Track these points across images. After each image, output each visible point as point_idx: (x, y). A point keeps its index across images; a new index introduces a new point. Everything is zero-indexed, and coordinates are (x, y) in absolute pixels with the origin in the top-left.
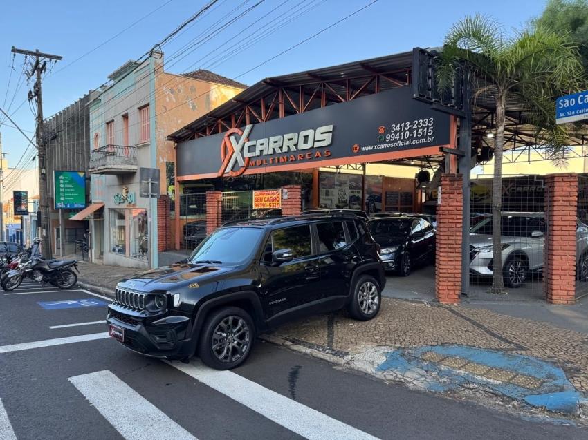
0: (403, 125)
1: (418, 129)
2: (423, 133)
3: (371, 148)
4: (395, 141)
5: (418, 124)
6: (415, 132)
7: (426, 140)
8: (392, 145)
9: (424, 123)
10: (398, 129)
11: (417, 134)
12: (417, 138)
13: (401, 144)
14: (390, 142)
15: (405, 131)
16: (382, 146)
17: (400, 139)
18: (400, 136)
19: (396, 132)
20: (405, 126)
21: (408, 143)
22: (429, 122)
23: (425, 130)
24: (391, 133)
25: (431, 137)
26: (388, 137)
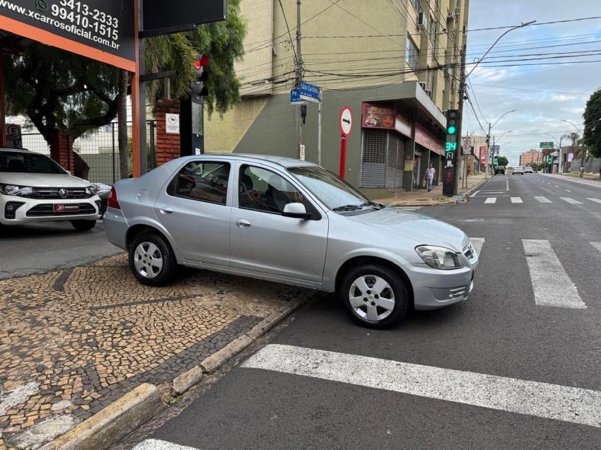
0: (79, 4)
1: (100, 23)
2: (107, 32)
3: (21, 10)
4: (67, 22)
5: (100, 17)
6: (96, 24)
7: (111, 44)
8: (62, 26)
9: (107, 19)
10: (72, 7)
11: (99, 29)
12: (99, 35)
13: (76, 31)
14: (57, 18)
15: (82, 16)
16: (45, 19)
17: (75, 23)
18: (76, 19)
19: (68, 9)
20: (82, 9)
21: (87, 35)
22: (113, 22)
23: (109, 29)
24: (60, 6)
25: (115, 41)
26: (56, 10)
